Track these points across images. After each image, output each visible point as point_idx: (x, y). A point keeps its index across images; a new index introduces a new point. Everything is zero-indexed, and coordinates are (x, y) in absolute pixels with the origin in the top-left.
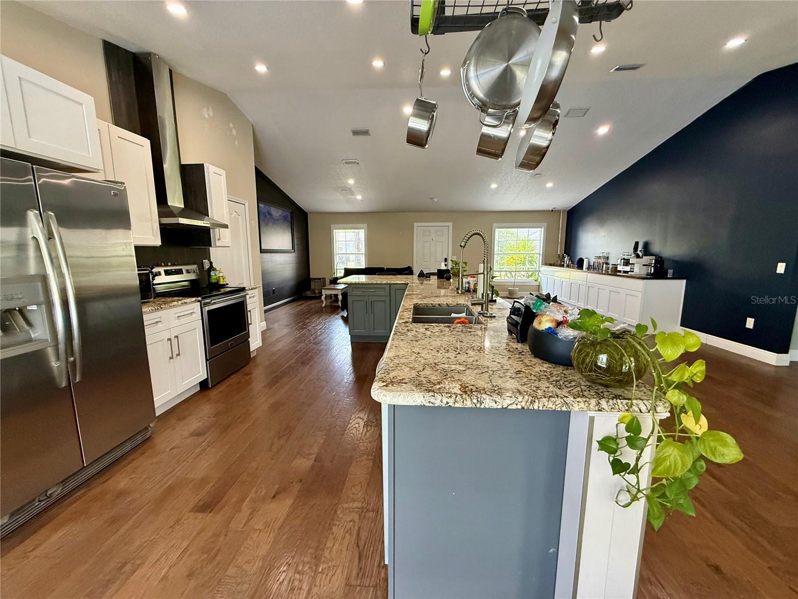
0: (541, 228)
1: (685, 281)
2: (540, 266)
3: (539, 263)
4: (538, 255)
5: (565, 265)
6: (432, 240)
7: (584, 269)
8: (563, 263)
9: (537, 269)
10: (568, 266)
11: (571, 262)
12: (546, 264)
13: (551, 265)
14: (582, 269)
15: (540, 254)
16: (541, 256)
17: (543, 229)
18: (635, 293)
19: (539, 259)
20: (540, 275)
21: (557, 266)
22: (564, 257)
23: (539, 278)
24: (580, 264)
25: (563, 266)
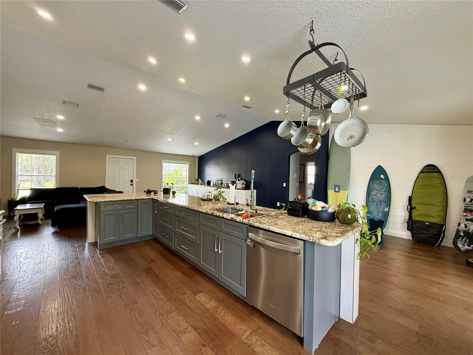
0: (187, 164)
1: (256, 190)
2: (187, 184)
3: (186, 183)
4: (186, 179)
5: (200, 184)
6: (121, 167)
7: (211, 186)
8: (198, 183)
9: (186, 186)
10: (201, 184)
11: (203, 182)
12: (190, 184)
13: (192, 184)
14: (210, 186)
15: (187, 178)
16: (188, 179)
17: (188, 165)
18: (242, 196)
19: (187, 181)
20: (187, 189)
21: (195, 184)
22: (198, 180)
23: (187, 191)
24: (209, 183)
25: (198, 184)
